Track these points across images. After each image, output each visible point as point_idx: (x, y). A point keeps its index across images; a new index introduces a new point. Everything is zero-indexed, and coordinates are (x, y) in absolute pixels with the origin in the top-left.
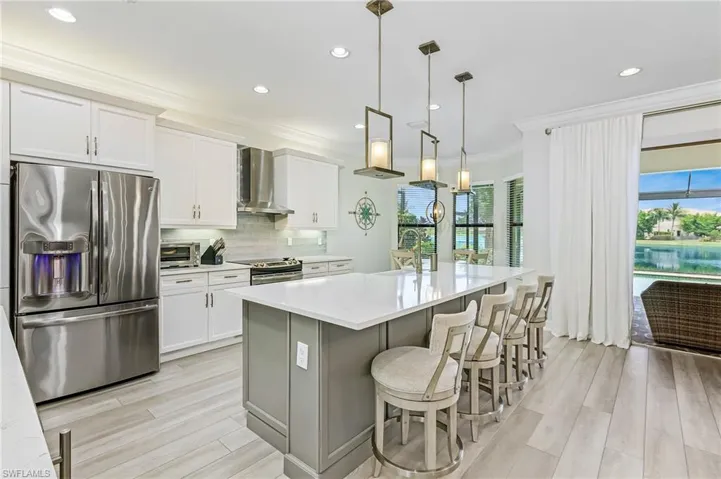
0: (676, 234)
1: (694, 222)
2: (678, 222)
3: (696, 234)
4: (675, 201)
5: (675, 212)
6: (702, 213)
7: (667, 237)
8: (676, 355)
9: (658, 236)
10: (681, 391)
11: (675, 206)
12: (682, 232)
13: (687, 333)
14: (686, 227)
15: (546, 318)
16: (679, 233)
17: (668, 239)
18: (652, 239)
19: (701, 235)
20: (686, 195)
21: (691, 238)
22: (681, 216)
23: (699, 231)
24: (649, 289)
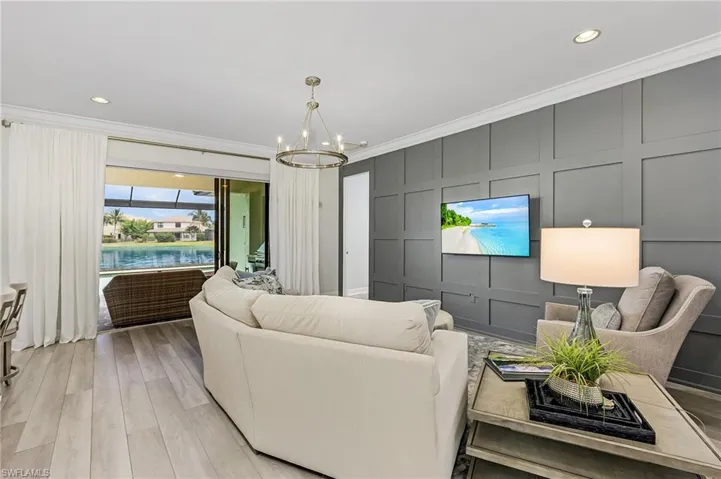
1: (131, 227)
3: (132, 237)
4: (117, 208)
5: (117, 218)
6: (136, 219)
7: (110, 240)
8: (132, 331)
10: (138, 353)
11: (117, 212)
12: (123, 236)
13: (137, 313)
14: (125, 231)
15: (17, 328)
16: (119, 236)
17: (110, 242)
19: (137, 237)
20: (129, 203)
21: (129, 240)
22: (122, 221)
23: (135, 234)
24: (110, 283)
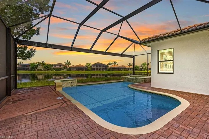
0: (42, 69)
2: (43, 66)
18: (37, 71)
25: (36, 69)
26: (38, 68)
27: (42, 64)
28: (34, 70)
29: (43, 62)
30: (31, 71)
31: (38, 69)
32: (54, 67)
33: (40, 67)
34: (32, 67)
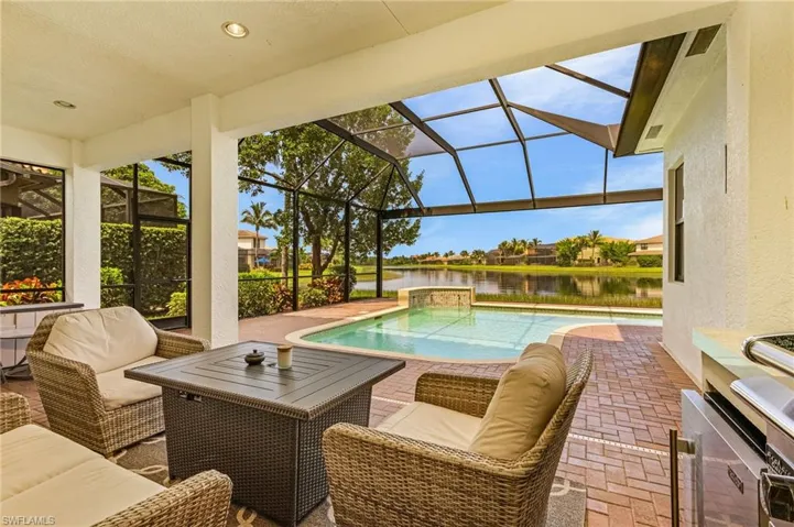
0: (596, 261)
1: (611, 250)
2: (597, 249)
3: (612, 260)
4: (595, 230)
5: (595, 240)
6: (616, 241)
7: (590, 263)
9: (583, 263)
12: (602, 260)
14: (605, 254)
16: (599, 259)
17: (591, 266)
18: (576, 266)
19: (616, 261)
21: (609, 264)
22: (600, 244)
23: (614, 258)
25: (575, 259)
26: (579, 257)
27: (591, 243)
28: (568, 265)
29: (595, 233)
30: (561, 265)
31: (580, 261)
32: (639, 250)
33: (586, 253)
34: (562, 255)
